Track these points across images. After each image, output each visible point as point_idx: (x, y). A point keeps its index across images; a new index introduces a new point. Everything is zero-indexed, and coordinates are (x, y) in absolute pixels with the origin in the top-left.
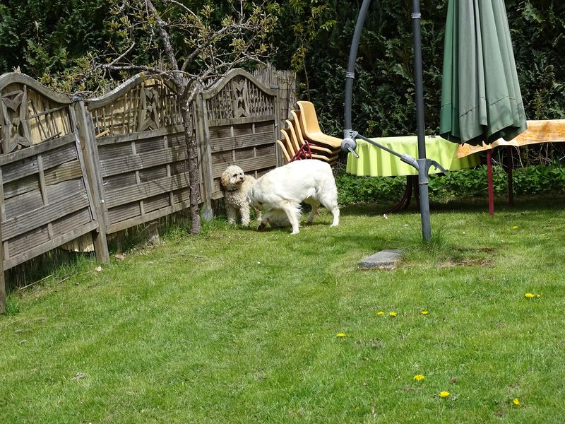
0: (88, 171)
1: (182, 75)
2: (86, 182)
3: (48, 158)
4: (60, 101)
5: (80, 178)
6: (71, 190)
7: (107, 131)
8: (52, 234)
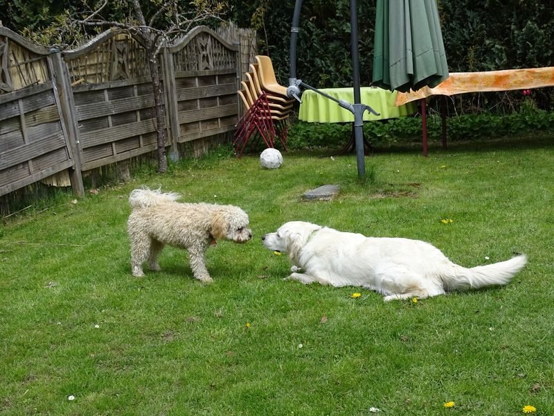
0: (65, 115)
1: (149, 30)
2: (63, 125)
3: (28, 102)
4: (39, 52)
5: (58, 121)
6: (50, 131)
7: (82, 80)
8: (32, 169)
